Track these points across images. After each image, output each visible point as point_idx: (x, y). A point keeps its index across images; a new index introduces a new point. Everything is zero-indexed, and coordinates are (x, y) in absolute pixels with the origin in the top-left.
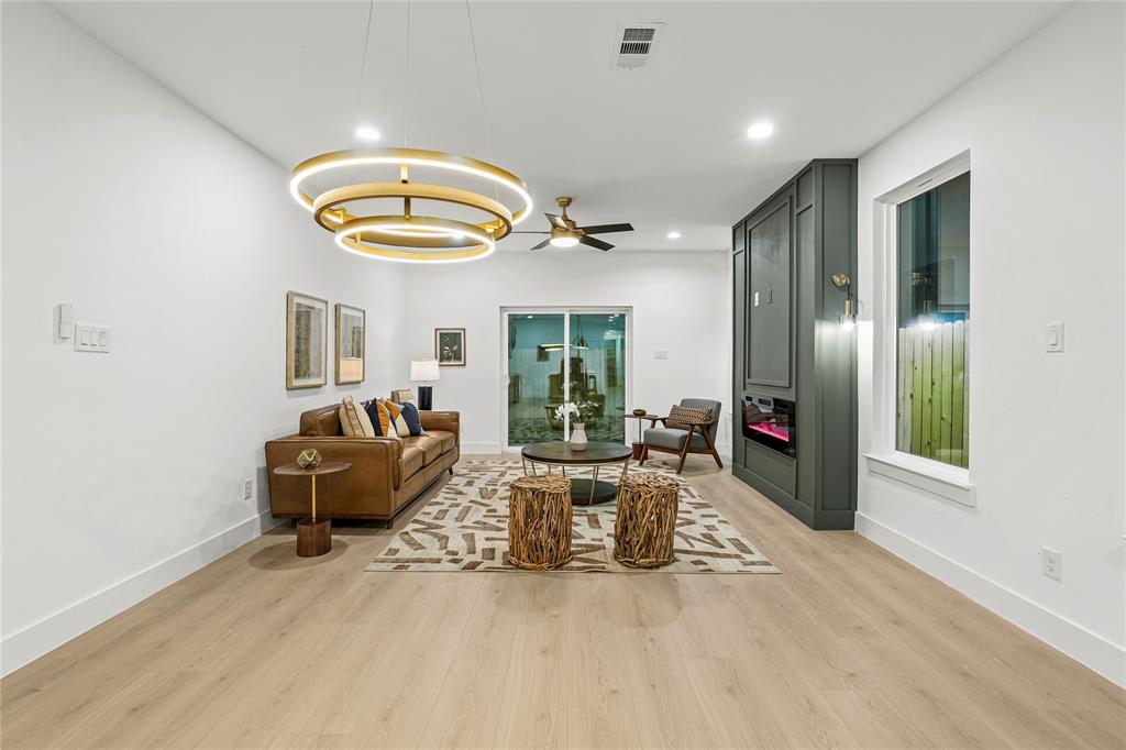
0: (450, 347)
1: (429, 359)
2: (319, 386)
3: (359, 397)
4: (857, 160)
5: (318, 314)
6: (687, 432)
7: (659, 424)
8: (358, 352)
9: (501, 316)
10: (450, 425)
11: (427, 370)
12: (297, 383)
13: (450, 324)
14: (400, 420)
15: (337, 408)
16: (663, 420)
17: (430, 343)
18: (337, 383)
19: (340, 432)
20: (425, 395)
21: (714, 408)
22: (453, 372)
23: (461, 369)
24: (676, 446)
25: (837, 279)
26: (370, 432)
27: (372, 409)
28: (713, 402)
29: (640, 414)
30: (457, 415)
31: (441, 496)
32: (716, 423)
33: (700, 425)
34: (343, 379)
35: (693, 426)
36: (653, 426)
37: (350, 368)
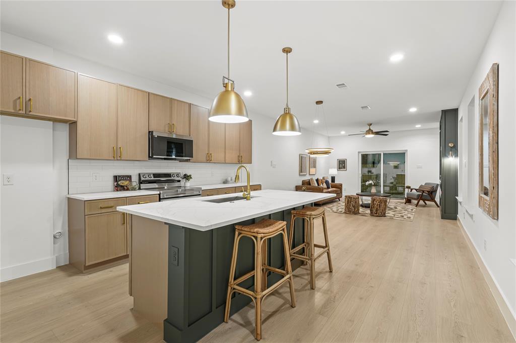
0: (342, 165)
1: (334, 168)
2: (305, 175)
3: (315, 178)
4: (458, 109)
5: (305, 159)
6: (421, 193)
7: (414, 191)
8: (315, 167)
9: (359, 155)
10: (339, 187)
11: (334, 171)
12: (301, 174)
13: (342, 157)
14: (325, 184)
15: (309, 180)
16: (416, 190)
17: (336, 164)
18: (309, 174)
19: (310, 185)
20: (333, 179)
21: (435, 186)
22: (342, 172)
23: (345, 172)
24: (416, 197)
25: (450, 145)
26: (316, 185)
27: (317, 180)
28: (435, 184)
29: (409, 187)
30: (342, 184)
31: (335, 204)
32: (437, 191)
33: (428, 191)
34: (311, 173)
35: (423, 191)
36: (411, 191)
37: (313, 171)
